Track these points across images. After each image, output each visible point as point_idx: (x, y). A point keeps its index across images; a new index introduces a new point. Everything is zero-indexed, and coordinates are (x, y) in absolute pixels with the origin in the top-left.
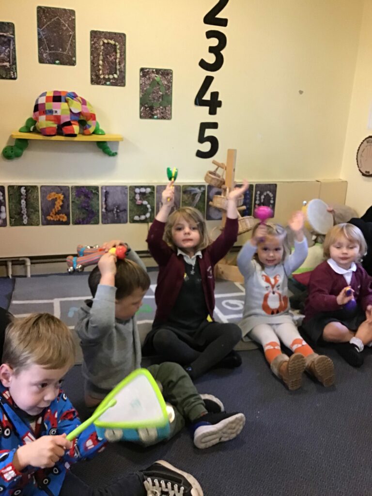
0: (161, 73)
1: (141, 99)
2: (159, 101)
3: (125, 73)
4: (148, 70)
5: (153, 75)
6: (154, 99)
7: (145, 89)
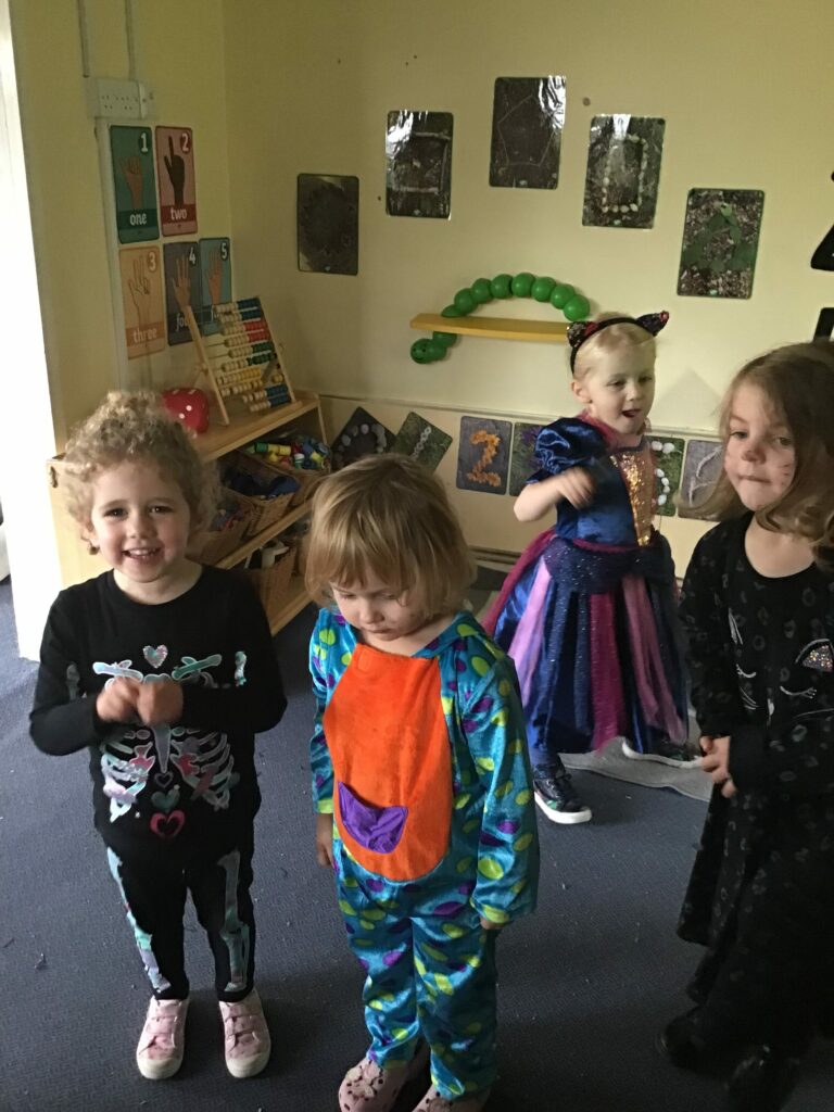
0: (735, 198)
1: (684, 254)
2: (725, 258)
3: (654, 200)
4: (705, 193)
5: (717, 204)
6: (713, 255)
7: (696, 232)
